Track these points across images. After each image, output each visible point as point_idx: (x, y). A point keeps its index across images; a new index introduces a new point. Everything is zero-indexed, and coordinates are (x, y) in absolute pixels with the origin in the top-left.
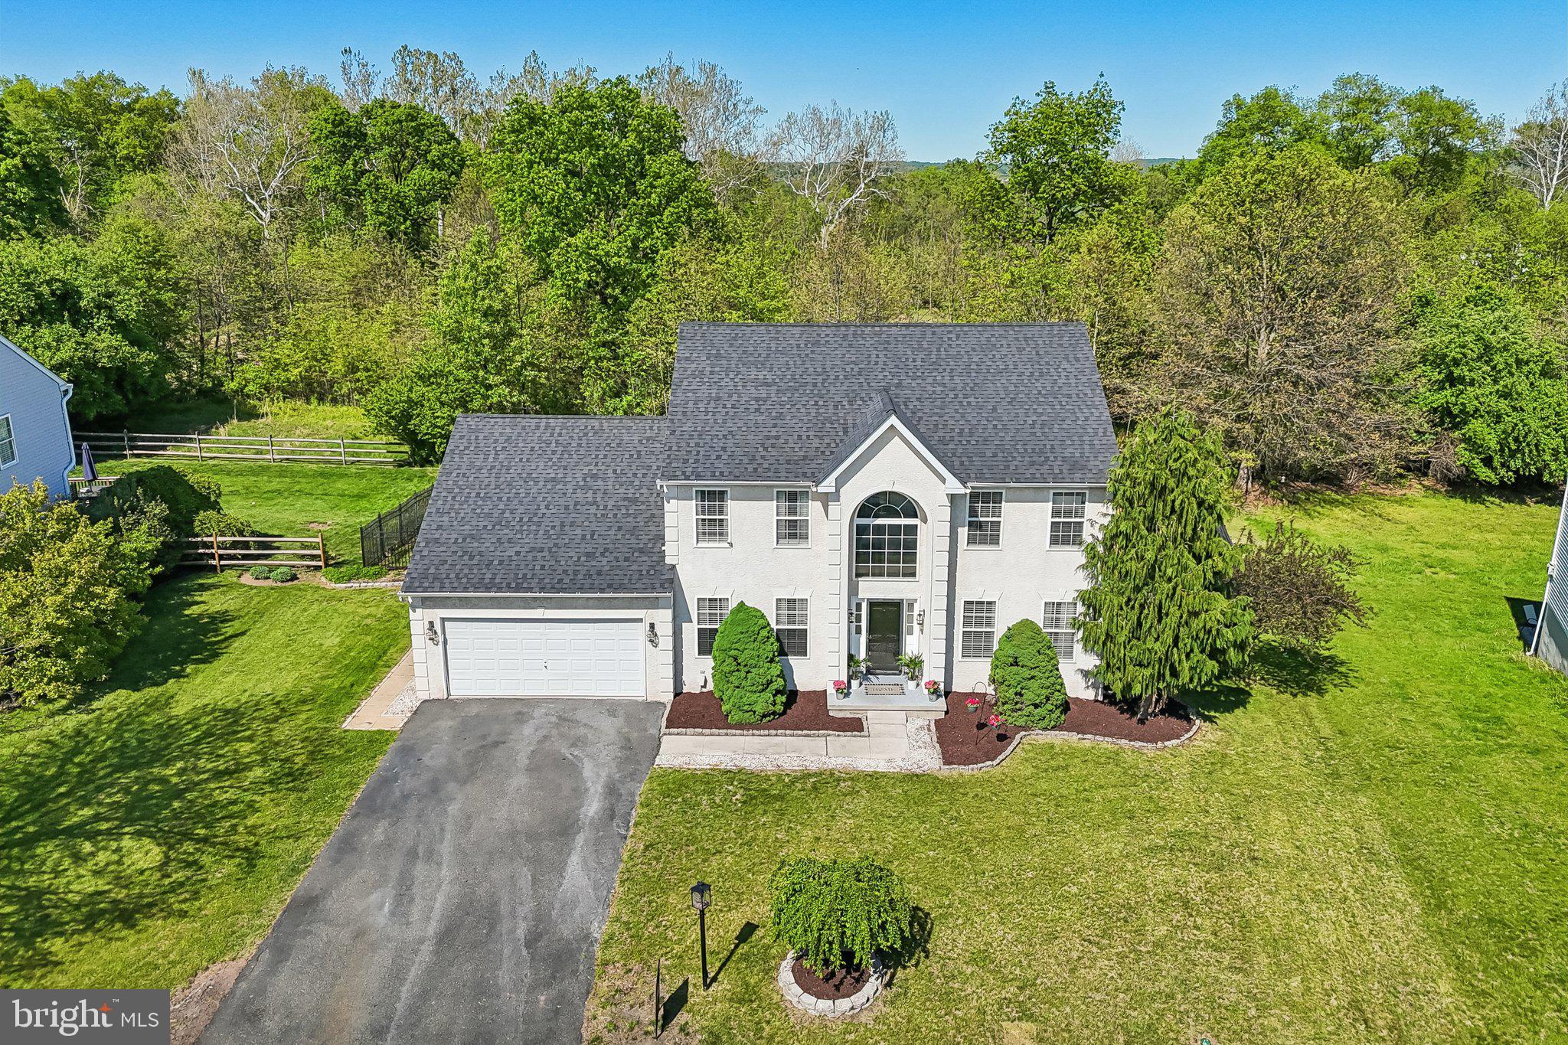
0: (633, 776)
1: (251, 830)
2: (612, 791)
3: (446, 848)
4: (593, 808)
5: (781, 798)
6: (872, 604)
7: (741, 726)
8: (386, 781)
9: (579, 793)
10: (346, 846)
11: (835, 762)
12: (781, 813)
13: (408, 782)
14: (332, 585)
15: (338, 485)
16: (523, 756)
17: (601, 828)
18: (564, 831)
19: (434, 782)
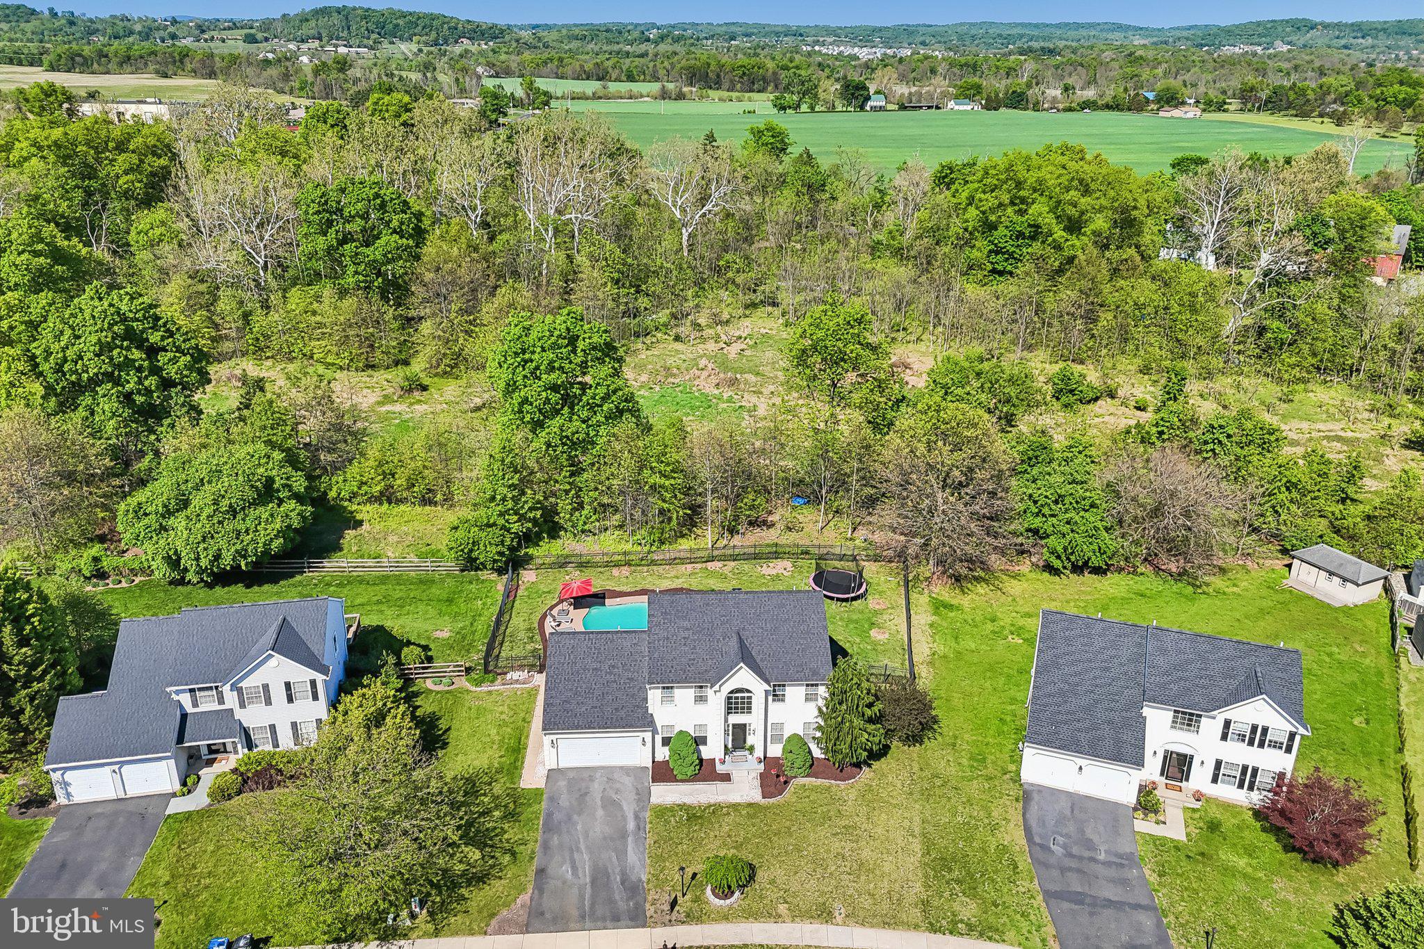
0: (643, 809)
1: (508, 841)
2: (637, 817)
3: (582, 846)
4: (631, 825)
5: (701, 817)
6: (734, 726)
7: (682, 781)
8: (549, 815)
9: (624, 818)
10: (546, 847)
11: (720, 799)
12: (702, 825)
13: (557, 816)
14: (474, 689)
15: (433, 590)
16: (598, 800)
17: (636, 834)
18: (624, 836)
19: (568, 815)
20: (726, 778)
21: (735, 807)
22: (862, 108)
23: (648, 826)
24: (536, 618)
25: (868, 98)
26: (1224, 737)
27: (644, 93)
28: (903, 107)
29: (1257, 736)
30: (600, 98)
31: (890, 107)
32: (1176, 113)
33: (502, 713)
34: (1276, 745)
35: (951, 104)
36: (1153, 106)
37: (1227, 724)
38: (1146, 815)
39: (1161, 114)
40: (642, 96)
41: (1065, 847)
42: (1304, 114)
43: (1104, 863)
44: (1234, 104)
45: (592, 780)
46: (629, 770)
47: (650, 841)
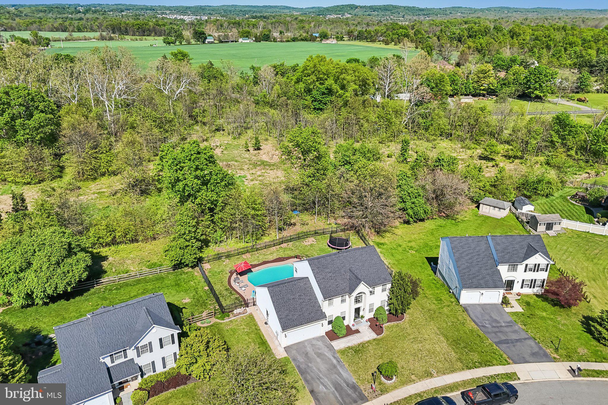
0: (335, 353)
3: (322, 376)
5: (359, 350)
6: (355, 308)
7: (342, 337)
8: (299, 367)
9: (330, 359)
11: (361, 340)
12: (362, 353)
13: (303, 366)
14: (222, 321)
15: (166, 282)
16: (314, 354)
17: (339, 364)
18: (335, 367)
19: (306, 364)
20: (357, 331)
21: (368, 342)
22: (204, 42)
23: (342, 360)
24: (226, 284)
25: (206, 38)
26: (525, 271)
27: (92, 37)
28: (221, 42)
29: (536, 268)
30: (70, 40)
31: (216, 42)
32: (328, 42)
33: (244, 329)
34: (542, 270)
35: (240, 40)
36: (318, 39)
37: (527, 265)
38: (506, 305)
39: (323, 42)
40: (91, 39)
41: (490, 324)
42: (373, 41)
43: (506, 326)
44: (346, 38)
45: (305, 347)
46: (317, 339)
47: (346, 366)
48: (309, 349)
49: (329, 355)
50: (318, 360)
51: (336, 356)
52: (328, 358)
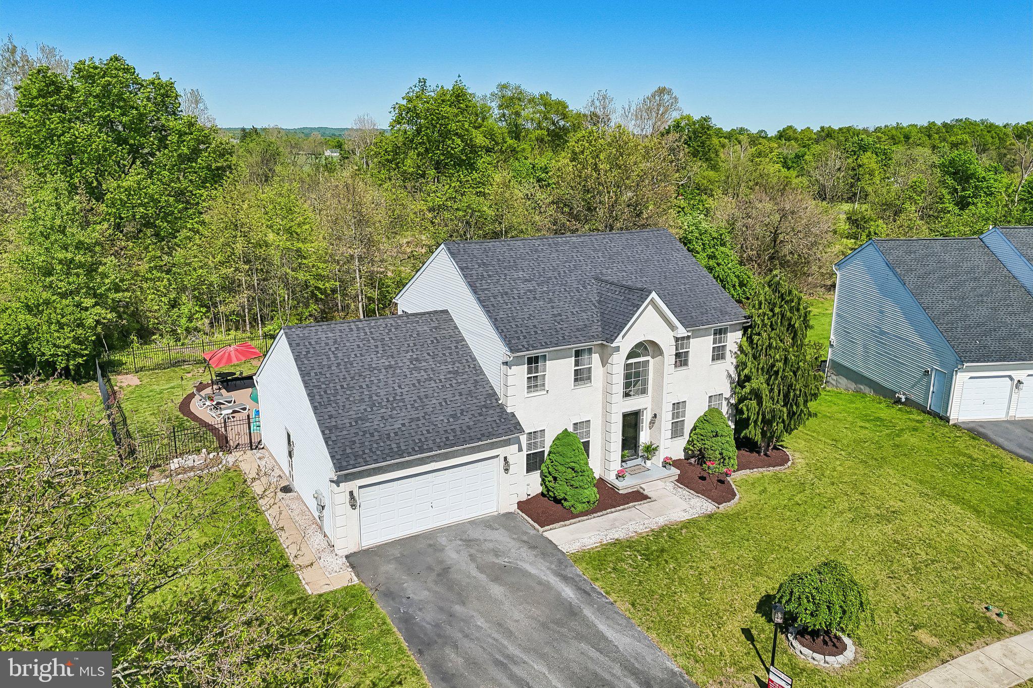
0: (563, 564)
2: (565, 579)
3: (516, 652)
4: (568, 593)
6: (624, 416)
8: (407, 622)
9: (547, 586)
12: (675, 559)
13: (426, 617)
16: (474, 572)
17: (591, 603)
18: (572, 612)
19: (441, 609)
20: (638, 496)
23: (597, 585)
45: (437, 549)
46: (488, 523)
47: (623, 606)
48: (454, 555)
49: (539, 569)
50: (497, 590)
51: (568, 572)
52: (540, 583)
